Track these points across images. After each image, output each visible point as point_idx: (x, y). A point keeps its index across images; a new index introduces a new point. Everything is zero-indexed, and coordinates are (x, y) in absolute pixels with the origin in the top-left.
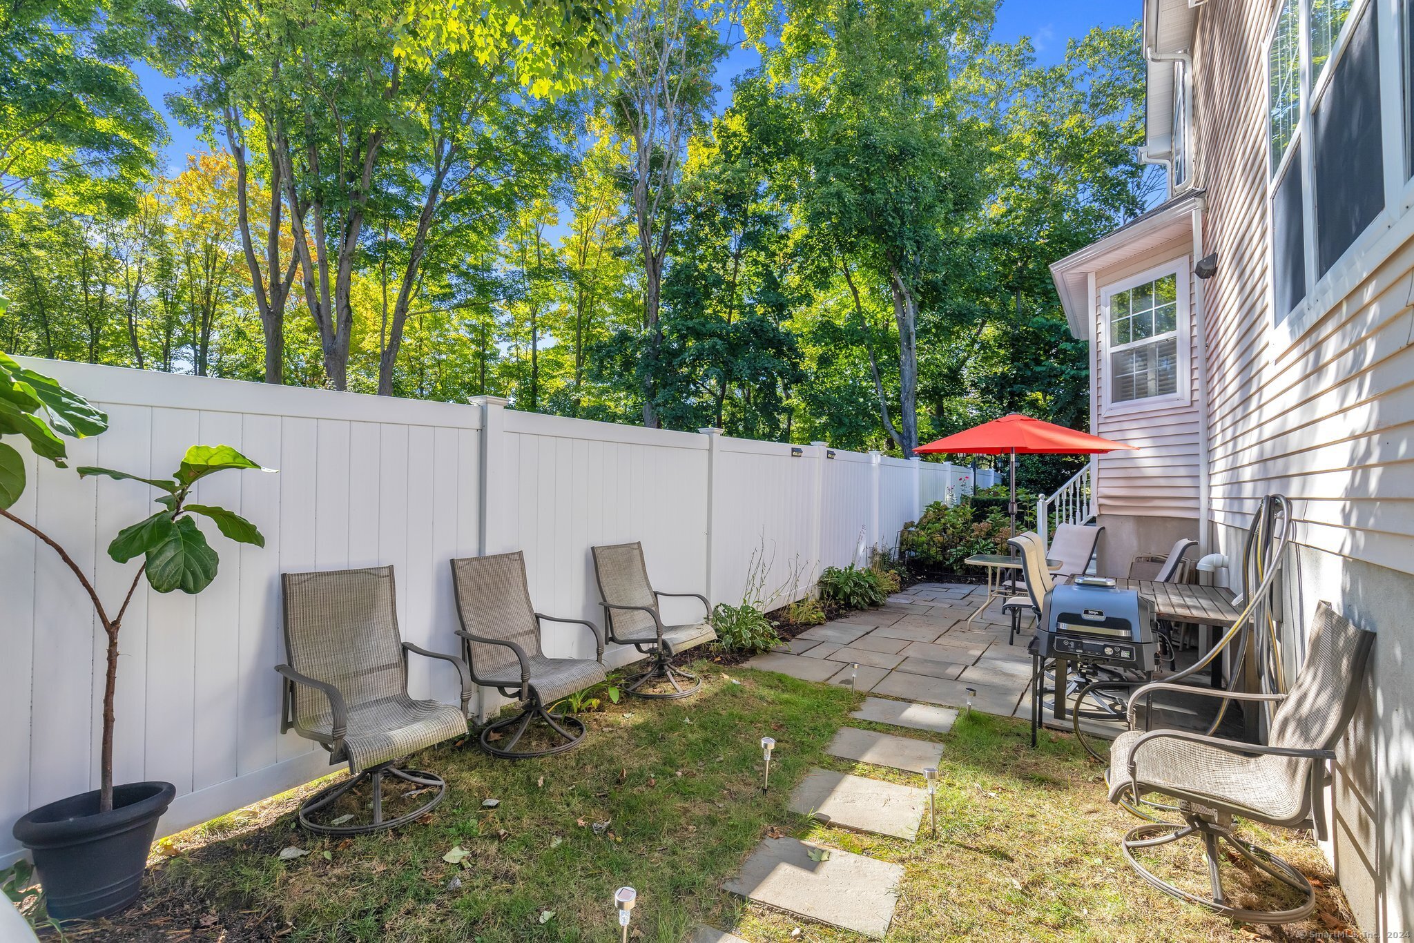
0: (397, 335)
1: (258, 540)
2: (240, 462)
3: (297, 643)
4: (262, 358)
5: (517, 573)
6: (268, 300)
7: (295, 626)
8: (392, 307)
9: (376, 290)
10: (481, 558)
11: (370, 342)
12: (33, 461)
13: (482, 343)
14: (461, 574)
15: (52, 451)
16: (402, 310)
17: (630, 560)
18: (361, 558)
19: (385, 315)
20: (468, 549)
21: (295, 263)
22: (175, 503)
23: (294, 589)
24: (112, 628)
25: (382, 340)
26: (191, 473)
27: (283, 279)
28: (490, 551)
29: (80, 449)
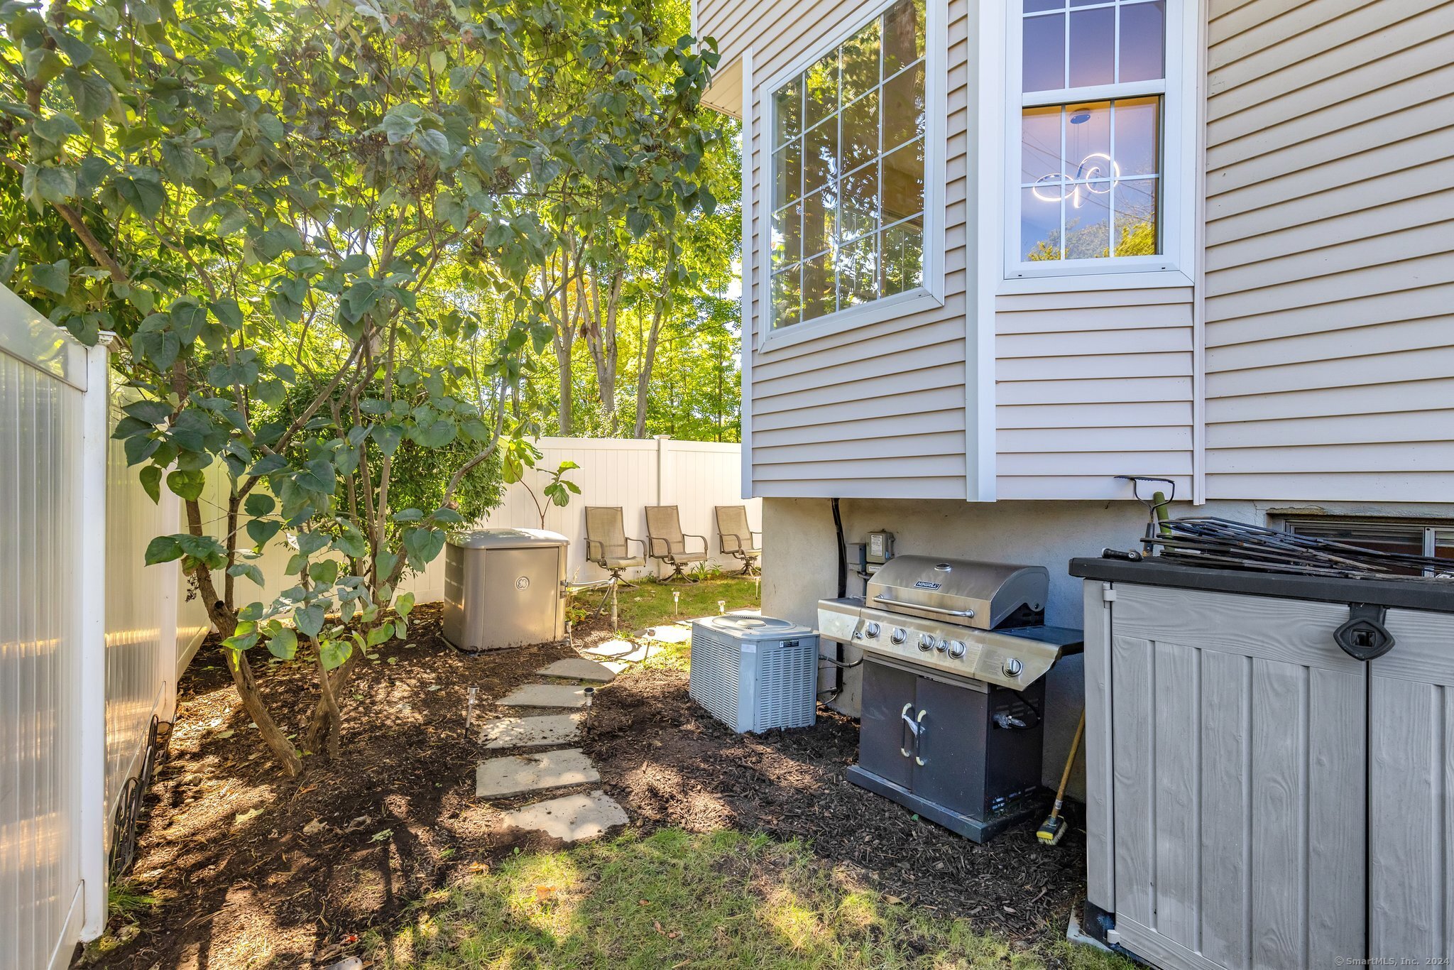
0: (651, 356)
1: (579, 492)
2: (575, 466)
3: (590, 531)
4: (558, 385)
5: (675, 515)
6: (561, 340)
7: (589, 525)
8: (646, 335)
9: (635, 322)
10: (658, 507)
11: (631, 366)
12: (526, 468)
13: (720, 357)
14: (649, 512)
15: (531, 464)
16: (654, 341)
17: (739, 515)
18: (611, 503)
19: (641, 339)
20: (653, 503)
21: (578, 309)
22: (557, 480)
23: (589, 512)
24: (543, 517)
25: (640, 363)
26: (562, 470)
27: (570, 325)
28: (662, 505)
29: (538, 464)
